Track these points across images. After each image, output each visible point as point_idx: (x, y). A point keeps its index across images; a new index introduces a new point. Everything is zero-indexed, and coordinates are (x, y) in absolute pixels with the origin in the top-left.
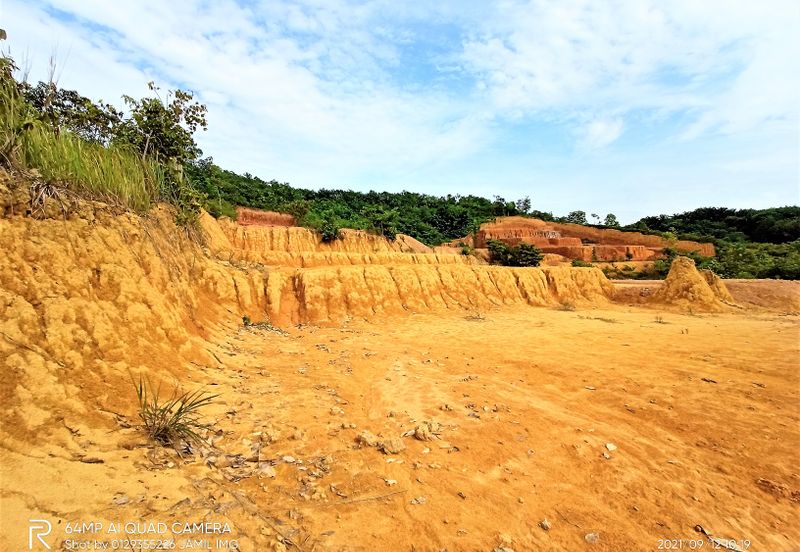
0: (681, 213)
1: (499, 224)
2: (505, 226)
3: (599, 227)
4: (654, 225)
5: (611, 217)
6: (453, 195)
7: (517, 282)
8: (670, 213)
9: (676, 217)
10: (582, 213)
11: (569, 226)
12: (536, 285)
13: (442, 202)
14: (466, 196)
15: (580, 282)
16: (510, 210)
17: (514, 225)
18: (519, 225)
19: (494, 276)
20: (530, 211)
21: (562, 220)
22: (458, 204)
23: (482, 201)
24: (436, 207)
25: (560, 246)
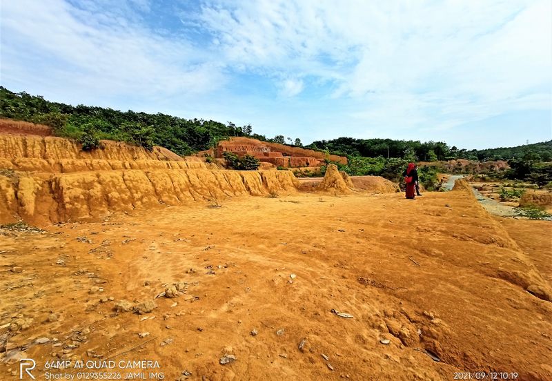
0: (332, 139)
1: (232, 142)
2: (236, 143)
3: (292, 146)
4: (320, 145)
5: (298, 140)
6: (198, 120)
7: (243, 181)
8: (327, 140)
9: (330, 142)
10: (283, 137)
11: (275, 145)
12: (255, 182)
13: (190, 123)
14: (208, 120)
15: (281, 180)
16: (239, 133)
17: (242, 142)
18: (244, 143)
19: (227, 177)
20: (252, 134)
21: (271, 141)
22: (203, 126)
23: (219, 125)
24: (186, 127)
25: (270, 157)
